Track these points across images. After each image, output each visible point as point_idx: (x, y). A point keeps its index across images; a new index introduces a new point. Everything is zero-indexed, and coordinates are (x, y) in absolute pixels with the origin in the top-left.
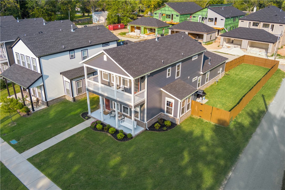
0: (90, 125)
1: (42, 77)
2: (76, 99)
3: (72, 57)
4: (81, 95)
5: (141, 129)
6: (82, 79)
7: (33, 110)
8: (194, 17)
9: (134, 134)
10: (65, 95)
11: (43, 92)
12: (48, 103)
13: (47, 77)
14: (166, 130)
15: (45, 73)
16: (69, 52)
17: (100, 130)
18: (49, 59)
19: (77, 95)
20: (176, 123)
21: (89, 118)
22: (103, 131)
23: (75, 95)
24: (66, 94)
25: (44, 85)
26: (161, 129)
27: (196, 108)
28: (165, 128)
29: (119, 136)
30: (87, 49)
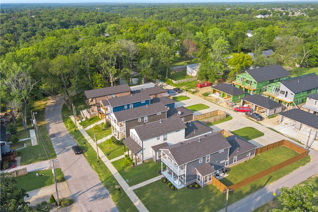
0: (161, 179)
1: (142, 150)
2: (158, 161)
5: (183, 186)
7: (136, 164)
8: (269, 86)
9: (178, 188)
10: (152, 158)
11: (142, 155)
12: (143, 161)
13: (145, 149)
14: (195, 189)
16: (156, 137)
17: (165, 183)
18: (147, 141)
20: (201, 187)
21: (161, 174)
22: (166, 183)
23: (157, 159)
25: (143, 153)
26: (192, 188)
28: (194, 188)
29: (172, 187)
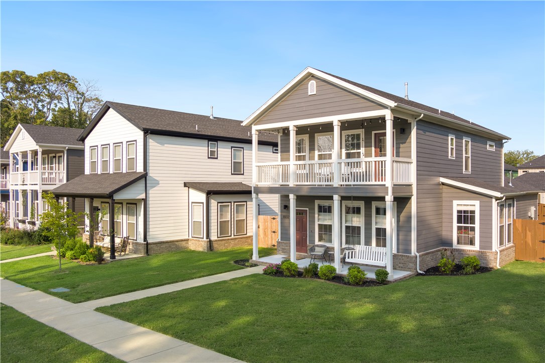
1: (144, 179)
2: (215, 245)
3: (212, 156)
4: (225, 240)
6: (231, 202)
7: (112, 258)
10: (188, 240)
11: (141, 218)
12: (149, 246)
13: (157, 183)
14: (473, 273)
15: (152, 173)
16: (206, 142)
17: (293, 276)
18: (166, 145)
19: (218, 237)
20: (491, 266)
21: (254, 265)
22: (300, 277)
23: (214, 237)
24: (190, 237)
25: (145, 201)
26: (457, 273)
27: (527, 239)
30: (243, 148)
